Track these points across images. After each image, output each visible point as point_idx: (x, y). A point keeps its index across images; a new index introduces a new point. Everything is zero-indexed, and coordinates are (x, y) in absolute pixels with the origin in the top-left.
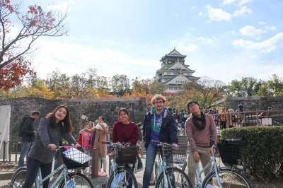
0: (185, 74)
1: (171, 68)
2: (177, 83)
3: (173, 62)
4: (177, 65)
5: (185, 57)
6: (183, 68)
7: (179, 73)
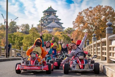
0: (56, 21)
1: (49, 18)
2: (52, 26)
3: (50, 15)
4: (52, 16)
5: (56, 11)
6: (55, 18)
7: (53, 21)
